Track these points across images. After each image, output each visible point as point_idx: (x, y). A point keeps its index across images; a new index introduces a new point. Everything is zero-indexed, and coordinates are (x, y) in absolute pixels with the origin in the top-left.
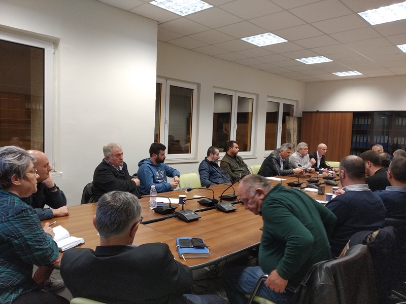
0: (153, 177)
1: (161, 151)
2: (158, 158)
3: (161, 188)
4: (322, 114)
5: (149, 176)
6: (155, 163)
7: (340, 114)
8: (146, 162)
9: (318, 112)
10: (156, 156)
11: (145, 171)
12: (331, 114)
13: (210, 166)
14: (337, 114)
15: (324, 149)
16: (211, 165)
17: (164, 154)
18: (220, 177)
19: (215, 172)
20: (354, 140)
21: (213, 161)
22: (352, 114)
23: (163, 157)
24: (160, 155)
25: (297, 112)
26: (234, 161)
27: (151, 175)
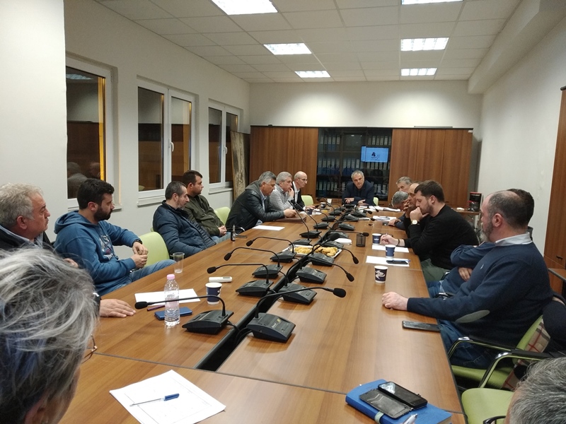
0: (98, 250)
1: (106, 196)
2: (100, 210)
3: (117, 271)
4: (279, 131)
5: (89, 249)
6: (92, 222)
7: (302, 130)
8: (75, 220)
9: (270, 126)
10: (96, 206)
11: (80, 241)
12: (290, 130)
13: (178, 218)
14: (298, 129)
15: (304, 180)
16: (178, 214)
17: (110, 202)
18: (196, 235)
19: (187, 227)
20: (320, 166)
21: (179, 206)
22: (317, 130)
23: (109, 208)
24: (104, 204)
25: (243, 125)
26: (197, 204)
27: (94, 248)
